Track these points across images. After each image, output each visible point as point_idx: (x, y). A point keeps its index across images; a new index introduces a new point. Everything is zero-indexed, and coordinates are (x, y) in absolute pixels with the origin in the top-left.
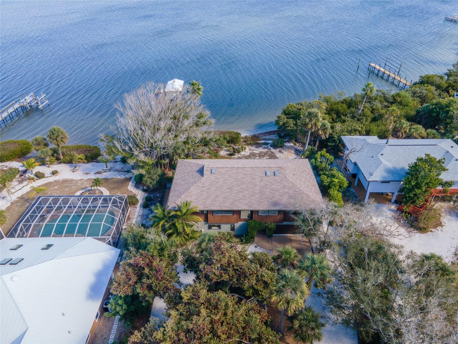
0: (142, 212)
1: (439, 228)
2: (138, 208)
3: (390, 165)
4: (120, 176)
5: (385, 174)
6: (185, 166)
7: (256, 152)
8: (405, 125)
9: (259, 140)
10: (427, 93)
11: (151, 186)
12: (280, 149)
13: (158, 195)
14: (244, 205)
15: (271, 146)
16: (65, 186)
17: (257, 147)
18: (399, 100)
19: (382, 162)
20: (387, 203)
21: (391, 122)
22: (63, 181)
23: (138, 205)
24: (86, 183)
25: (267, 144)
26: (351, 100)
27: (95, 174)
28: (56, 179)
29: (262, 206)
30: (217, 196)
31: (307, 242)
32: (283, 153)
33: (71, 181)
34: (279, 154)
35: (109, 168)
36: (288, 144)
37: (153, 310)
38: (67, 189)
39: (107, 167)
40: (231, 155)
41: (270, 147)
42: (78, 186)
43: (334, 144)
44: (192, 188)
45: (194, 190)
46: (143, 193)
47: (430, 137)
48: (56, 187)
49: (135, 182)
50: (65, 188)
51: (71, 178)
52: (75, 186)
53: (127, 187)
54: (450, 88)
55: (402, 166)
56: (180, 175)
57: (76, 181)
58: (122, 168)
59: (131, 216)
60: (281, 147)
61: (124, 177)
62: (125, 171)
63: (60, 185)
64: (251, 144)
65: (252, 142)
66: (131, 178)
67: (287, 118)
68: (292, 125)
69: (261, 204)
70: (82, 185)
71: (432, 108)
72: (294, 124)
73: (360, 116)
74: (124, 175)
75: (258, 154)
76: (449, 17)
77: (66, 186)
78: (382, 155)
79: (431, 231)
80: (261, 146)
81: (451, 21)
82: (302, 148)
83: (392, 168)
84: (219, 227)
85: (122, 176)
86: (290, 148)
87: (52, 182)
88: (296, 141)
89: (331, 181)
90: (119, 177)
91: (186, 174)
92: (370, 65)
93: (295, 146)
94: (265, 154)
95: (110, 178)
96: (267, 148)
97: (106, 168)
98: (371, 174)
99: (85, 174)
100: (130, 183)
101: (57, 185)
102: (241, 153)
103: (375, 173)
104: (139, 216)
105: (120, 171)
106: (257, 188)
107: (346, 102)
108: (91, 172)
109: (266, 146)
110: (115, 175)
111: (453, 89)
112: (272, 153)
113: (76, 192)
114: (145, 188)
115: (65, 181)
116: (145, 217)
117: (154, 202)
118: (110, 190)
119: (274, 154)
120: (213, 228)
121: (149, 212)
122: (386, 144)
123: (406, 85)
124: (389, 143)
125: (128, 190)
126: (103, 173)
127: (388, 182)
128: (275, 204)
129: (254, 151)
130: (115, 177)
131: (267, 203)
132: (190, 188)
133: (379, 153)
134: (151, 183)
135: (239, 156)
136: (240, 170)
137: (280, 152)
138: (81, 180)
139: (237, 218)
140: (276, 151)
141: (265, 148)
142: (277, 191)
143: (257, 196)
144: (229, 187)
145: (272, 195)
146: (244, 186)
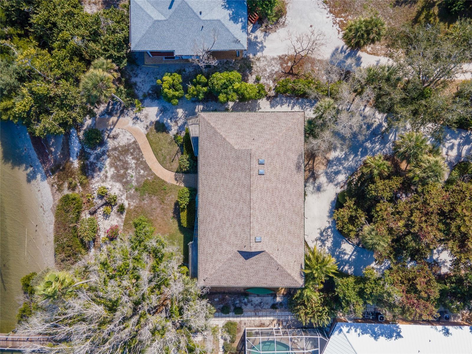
14: (298, 202)
30: (289, 232)
44: (279, 263)
45: (281, 260)
78: (201, 13)
103: (235, 37)
106: (279, 186)
128: (298, 167)
131: (297, 176)
142: (282, 164)
143: (288, 186)
144: (278, 219)
145: (288, 170)
146: (277, 202)
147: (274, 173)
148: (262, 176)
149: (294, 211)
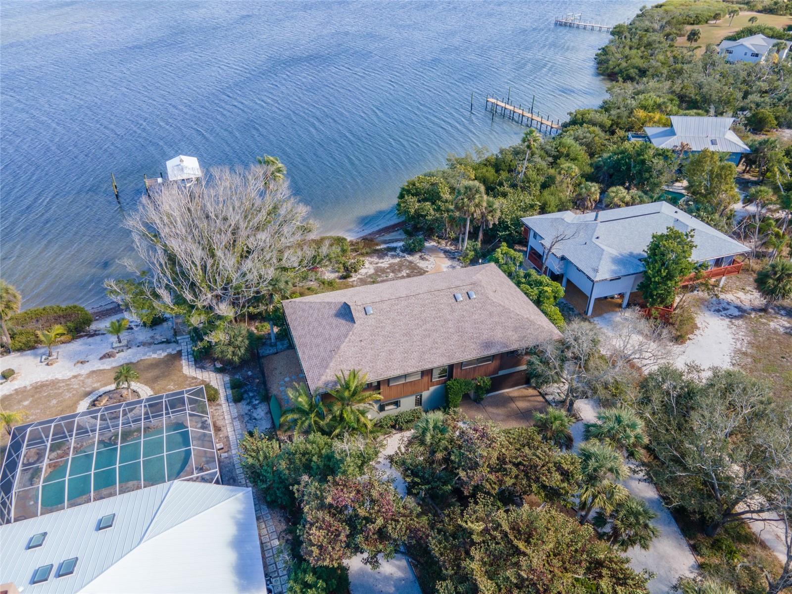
0: (236, 411)
1: (697, 332)
2: (224, 406)
3: (615, 253)
4: (155, 353)
5: (614, 267)
6: (303, 310)
7: (382, 265)
8: (593, 189)
9: (377, 245)
10: (593, 138)
11: (236, 359)
12: (420, 254)
13: (250, 373)
14: (439, 356)
15: (403, 251)
16: (45, 397)
17: (380, 257)
18: (565, 151)
19: (603, 250)
20: (617, 309)
21: (568, 187)
22: (36, 388)
23: (222, 399)
24: (90, 380)
25: (394, 249)
26: (497, 159)
27: (101, 358)
28: (16, 387)
29: (468, 353)
30: (391, 352)
31: (537, 396)
32: (427, 260)
33: (54, 383)
34: (422, 262)
35: (124, 342)
36: (427, 244)
37: (351, 579)
38: (54, 402)
39: (120, 342)
40: (344, 277)
41: (401, 254)
42: (76, 390)
43: (507, 233)
44: (342, 347)
45: (348, 349)
46: (219, 376)
47: (637, 202)
48: (26, 403)
49: (193, 359)
50: (49, 401)
51: (50, 377)
52: (68, 390)
53: (181, 371)
54: (615, 127)
55: (629, 251)
56: (303, 329)
57: (63, 381)
58: (152, 337)
59: (220, 423)
60: (420, 251)
61: (166, 354)
62: (163, 342)
63: (32, 396)
64: (367, 253)
65: (368, 250)
66: (180, 353)
67: (419, 201)
68: (432, 212)
69: (467, 350)
70: (83, 386)
71: (618, 159)
72: (434, 209)
73: (523, 182)
74: (163, 350)
75: (388, 268)
76: (560, 19)
77: (49, 396)
78: (598, 238)
79: (689, 339)
80: (387, 255)
81: (565, 25)
82: (453, 248)
83: (620, 256)
84: (397, 404)
85: (159, 352)
86: (433, 250)
87: (11, 395)
88: (440, 237)
89: (540, 292)
90: (155, 356)
91: (316, 324)
92: (487, 101)
93: (439, 246)
94: (400, 267)
95: (138, 362)
96: (398, 256)
97: (119, 345)
98: (596, 271)
99: (80, 365)
100: (184, 362)
101: (26, 399)
102: (360, 271)
103: (600, 267)
104: (233, 419)
105: (150, 344)
106: (450, 324)
107: (490, 164)
108: (90, 357)
109: (393, 253)
110: (145, 354)
111: (621, 128)
112: (411, 262)
113: (76, 403)
114: (219, 365)
115: (39, 388)
116: (246, 418)
117: (249, 387)
118: (149, 382)
119: (415, 265)
120: (386, 408)
121: (249, 407)
122: (595, 220)
123: (552, 128)
124: (600, 219)
125: (186, 377)
126: (118, 355)
127: (619, 278)
128: (488, 345)
129: (379, 265)
130: (146, 357)
131: (474, 346)
132: (338, 348)
133: (592, 237)
134: (234, 354)
135: (359, 276)
136: (412, 300)
137: (422, 258)
138: (75, 377)
139: (428, 382)
140: (415, 258)
141: (393, 257)
142: (482, 322)
143: (456, 337)
144: (405, 332)
145: (477, 331)
146: (428, 326)
147: (464, 313)
148: (454, 300)
149: (424, 352)
